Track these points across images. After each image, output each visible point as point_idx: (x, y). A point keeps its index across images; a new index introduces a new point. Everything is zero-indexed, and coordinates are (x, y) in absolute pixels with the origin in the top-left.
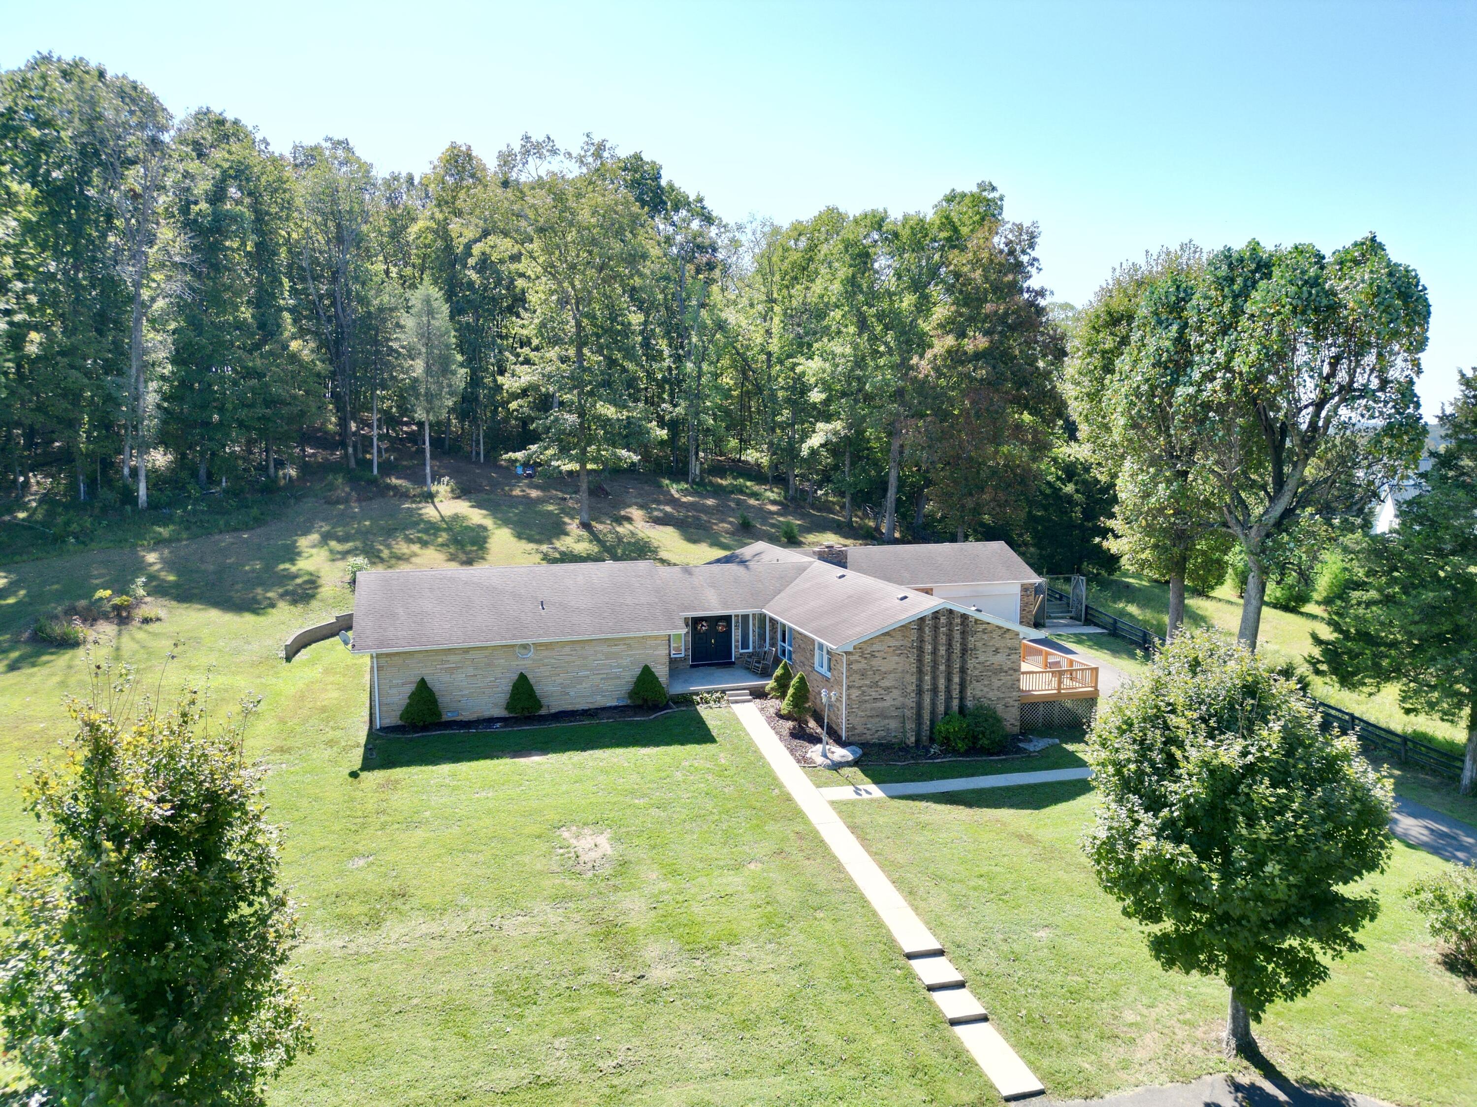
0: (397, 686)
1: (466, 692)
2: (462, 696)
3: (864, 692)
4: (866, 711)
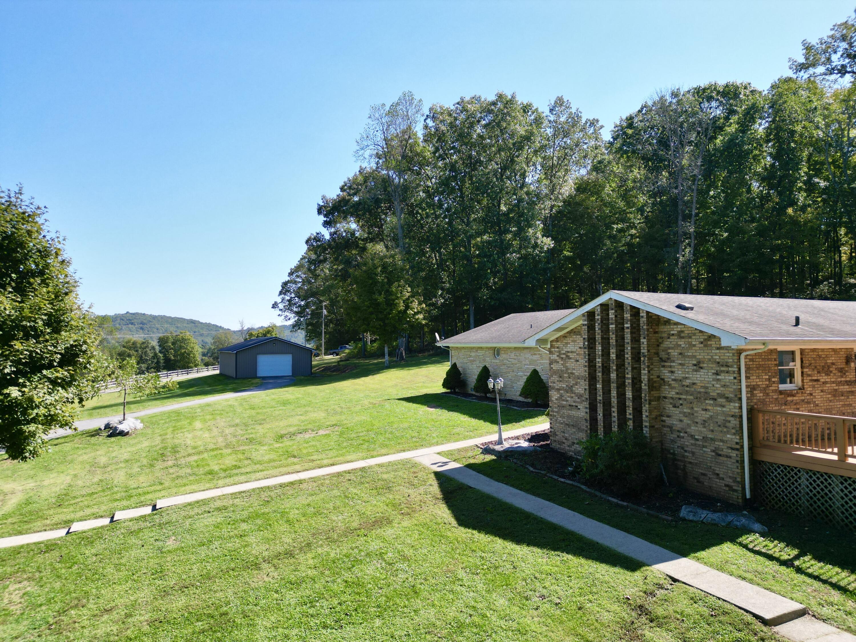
2: (475, 379)
3: (561, 396)
4: (564, 417)
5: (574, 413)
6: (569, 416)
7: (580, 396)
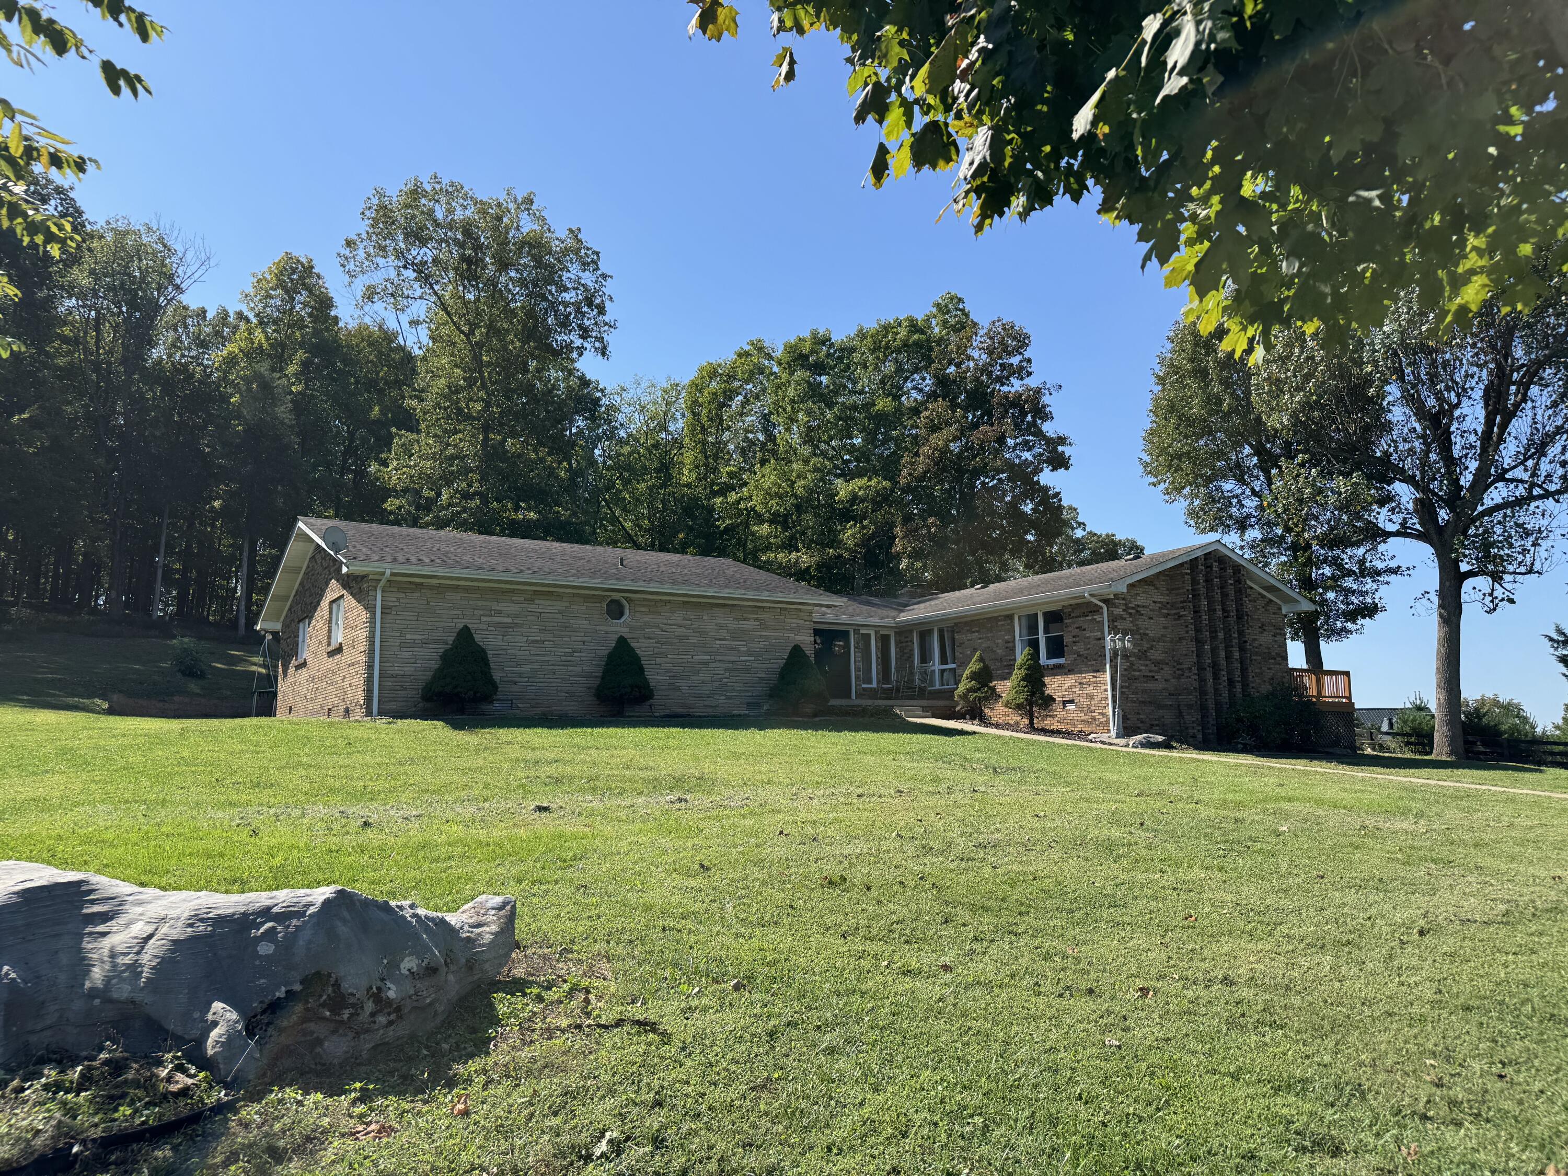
0: (413, 644)
1: (526, 668)
2: (521, 674)
3: (1132, 664)
4: (1137, 693)
5: (1151, 685)
6: (1144, 691)
7: (1157, 663)
